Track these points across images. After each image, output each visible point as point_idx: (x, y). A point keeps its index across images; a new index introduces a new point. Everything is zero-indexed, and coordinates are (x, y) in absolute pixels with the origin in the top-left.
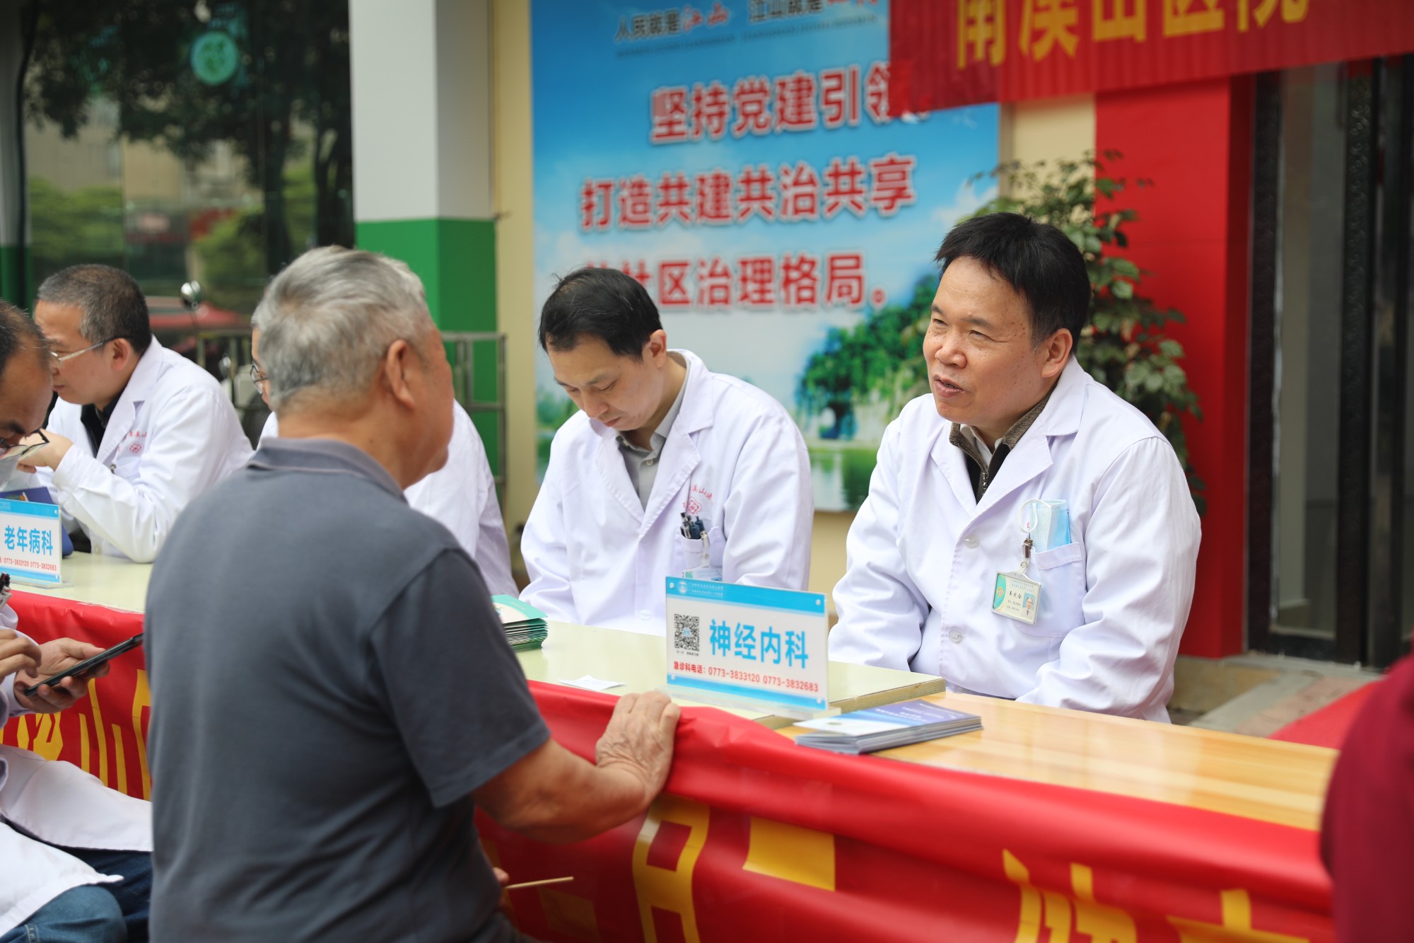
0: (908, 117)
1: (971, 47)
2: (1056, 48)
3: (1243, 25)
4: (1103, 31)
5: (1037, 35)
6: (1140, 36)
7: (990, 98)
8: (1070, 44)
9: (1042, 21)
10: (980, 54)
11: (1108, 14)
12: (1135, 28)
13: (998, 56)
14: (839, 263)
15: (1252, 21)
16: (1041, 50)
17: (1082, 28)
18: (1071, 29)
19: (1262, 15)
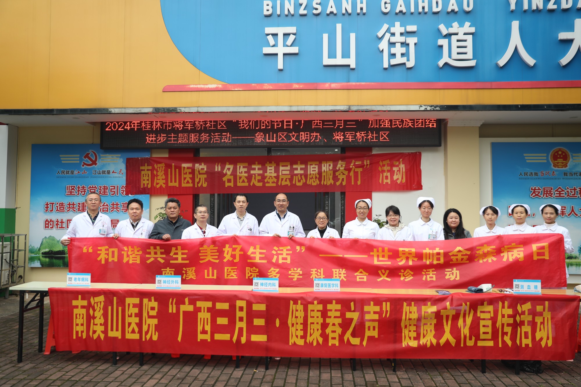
0: (130, 195)
1: (144, 184)
2: (161, 186)
3: (196, 186)
4: (170, 184)
5: (157, 184)
6: (177, 186)
7: (148, 194)
8: (164, 186)
9: (158, 181)
10: (146, 186)
11: (171, 182)
12: (177, 185)
13: (149, 186)
14: (113, 221)
15: (198, 186)
16: (158, 186)
17: (166, 183)
18: (164, 183)
19: (199, 185)
